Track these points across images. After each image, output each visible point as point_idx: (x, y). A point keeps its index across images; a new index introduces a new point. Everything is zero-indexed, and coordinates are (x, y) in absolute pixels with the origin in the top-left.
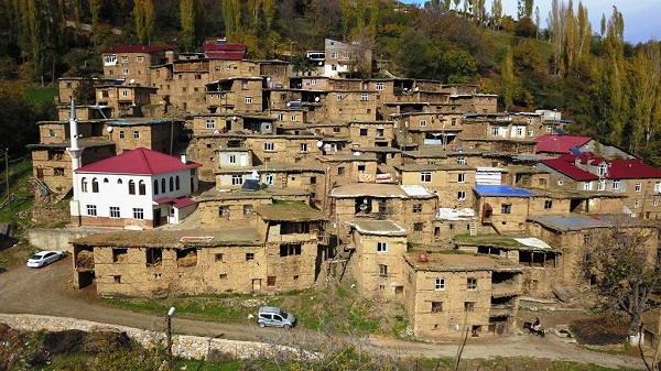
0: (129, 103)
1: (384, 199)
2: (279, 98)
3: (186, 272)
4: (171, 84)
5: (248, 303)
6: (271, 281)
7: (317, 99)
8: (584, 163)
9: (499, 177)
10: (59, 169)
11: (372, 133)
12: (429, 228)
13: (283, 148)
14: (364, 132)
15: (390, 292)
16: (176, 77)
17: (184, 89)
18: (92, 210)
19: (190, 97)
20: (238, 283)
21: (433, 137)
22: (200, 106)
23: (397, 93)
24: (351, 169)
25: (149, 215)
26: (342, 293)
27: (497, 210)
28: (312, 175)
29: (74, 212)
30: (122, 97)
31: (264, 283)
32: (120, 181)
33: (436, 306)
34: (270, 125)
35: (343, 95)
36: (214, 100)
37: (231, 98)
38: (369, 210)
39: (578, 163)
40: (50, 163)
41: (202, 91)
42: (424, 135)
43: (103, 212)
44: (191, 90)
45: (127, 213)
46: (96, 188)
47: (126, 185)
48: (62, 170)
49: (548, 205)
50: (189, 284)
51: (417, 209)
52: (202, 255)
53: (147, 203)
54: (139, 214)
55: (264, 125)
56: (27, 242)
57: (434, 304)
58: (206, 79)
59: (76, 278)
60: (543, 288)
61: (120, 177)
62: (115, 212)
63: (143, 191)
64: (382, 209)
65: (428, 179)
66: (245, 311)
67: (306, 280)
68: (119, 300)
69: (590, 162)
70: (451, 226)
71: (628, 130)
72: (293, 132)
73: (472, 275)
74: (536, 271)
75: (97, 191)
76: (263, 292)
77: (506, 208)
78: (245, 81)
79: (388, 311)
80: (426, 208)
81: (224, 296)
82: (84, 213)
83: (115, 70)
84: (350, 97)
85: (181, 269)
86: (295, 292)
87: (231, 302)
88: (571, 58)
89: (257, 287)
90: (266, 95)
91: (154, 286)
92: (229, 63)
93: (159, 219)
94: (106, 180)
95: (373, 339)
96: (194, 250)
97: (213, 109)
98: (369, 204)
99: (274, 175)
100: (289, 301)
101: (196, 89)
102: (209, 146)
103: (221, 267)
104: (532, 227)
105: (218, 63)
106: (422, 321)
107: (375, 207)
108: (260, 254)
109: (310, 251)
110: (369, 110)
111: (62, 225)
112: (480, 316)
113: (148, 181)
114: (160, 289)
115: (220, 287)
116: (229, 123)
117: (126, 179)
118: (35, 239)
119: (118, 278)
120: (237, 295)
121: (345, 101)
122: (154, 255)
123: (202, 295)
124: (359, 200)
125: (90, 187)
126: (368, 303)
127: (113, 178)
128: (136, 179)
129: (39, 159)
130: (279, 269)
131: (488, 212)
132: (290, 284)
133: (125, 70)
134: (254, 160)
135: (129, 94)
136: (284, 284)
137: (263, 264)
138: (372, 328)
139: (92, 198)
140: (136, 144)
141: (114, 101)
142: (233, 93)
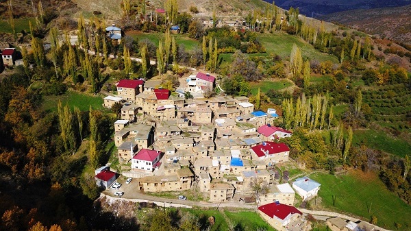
0: (132, 115)
2: (180, 114)
5: (176, 194)
6: (181, 188)
10: (125, 154)
11: (208, 135)
12: (217, 173)
13: (182, 146)
14: (206, 134)
15: (207, 191)
17: (149, 108)
18: (137, 167)
20: (174, 189)
22: (155, 114)
23: (219, 106)
24: (200, 154)
25: (151, 170)
26: (196, 191)
27: (234, 169)
28: (190, 156)
29: (132, 167)
30: (130, 113)
31: (179, 189)
32: (144, 162)
33: (215, 196)
35: (201, 113)
38: (203, 169)
39: (261, 149)
41: (155, 109)
43: (140, 168)
44: (152, 109)
45: (146, 169)
48: (127, 154)
49: (246, 168)
50: (164, 189)
51: (215, 169)
52: (166, 184)
53: (151, 167)
54: (149, 169)
55: (177, 132)
56: (122, 175)
59: (139, 188)
60: (241, 189)
62: (143, 168)
63: (150, 164)
64: (207, 169)
65: (219, 158)
66: (176, 196)
67: (189, 188)
68: (149, 193)
70: (223, 172)
73: (222, 190)
74: (239, 186)
75: (138, 163)
76: (179, 191)
77: (236, 169)
78: (170, 109)
79: (206, 195)
80: (217, 169)
82: (135, 167)
84: (203, 114)
85: (162, 187)
86: (186, 191)
87: (172, 193)
90: (176, 113)
91: (156, 190)
93: (153, 170)
94: (140, 161)
95: (201, 202)
96: (164, 183)
97: (159, 117)
99: (180, 157)
100: (185, 193)
102: (162, 143)
103: (170, 186)
106: (212, 199)
107: (205, 168)
108: (178, 183)
109: (189, 182)
110: (209, 118)
111: (129, 170)
112: (225, 198)
115: (170, 190)
116: (167, 133)
117: (146, 161)
118: (124, 174)
119: (148, 189)
120: (174, 191)
121: (201, 115)
122: (156, 184)
123: (166, 192)
124: (201, 168)
125: (136, 162)
126: (202, 193)
127: (142, 161)
128: (148, 162)
129: (120, 151)
130: (182, 186)
131: (232, 169)
132: (185, 189)
133: (126, 93)
134: (176, 151)
135: (133, 113)
136: (184, 189)
137: (179, 185)
138: (202, 199)
139: (137, 165)
140: (143, 144)
141: (127, 114)
142: (165, 113)
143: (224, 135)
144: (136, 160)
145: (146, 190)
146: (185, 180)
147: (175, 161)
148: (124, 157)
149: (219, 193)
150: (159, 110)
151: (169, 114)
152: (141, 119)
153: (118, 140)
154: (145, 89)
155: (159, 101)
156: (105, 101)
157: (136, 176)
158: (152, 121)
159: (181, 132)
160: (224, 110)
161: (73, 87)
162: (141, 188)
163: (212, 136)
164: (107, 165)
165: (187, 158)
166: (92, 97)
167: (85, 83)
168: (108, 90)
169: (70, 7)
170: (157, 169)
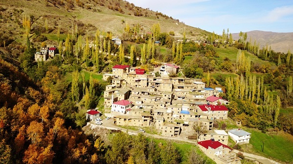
2: (150, 84)
5: (138, 128)
6: (142, 125)
7: (159, 85)
11: (167, 96)
12: (170, 118)
13: (148, 100)
14: (165, 96)
15: (160, 128)
17: (130, 80)
18: (115, 110)
20: (137, 125)
23: (179, 82)
24: (159, 106)
25: (124, 112)
26: (153, 128)
27: (182, 116)
28: (152, 106)
33: (166, 131)
35: (164, 84)
36: (136, 84)
38: (160, 114)
43: (117, 111)
44: (132, 81)
45: (121, 112)
47: (120, 107)
48: (109, 102)
49: (191, 116)
50: (130, 124)
51: (168, 115)
52: (132, 120)
53: (124, 110)
55: (146, 93)
56: (104, 115)
58: (135, 79)
60: (187, 130)
62: (119, 111)
64: (162, 114)
65: (172, 109)
67: (148, 125)
68: (120, 126)
70: (174, 118)
73: (171, 127)
74: (186, 127)
77: (184, 116)
78: (143, 80)
79: (159, 131)
80: (170, 115)
82: (113, 111)
85: (129, 122)
87: (136, 128)
89: (140, 126)
90: (148, 83)
91: (125, 124)
92: (140, 75)
94: (117, 106)
95: (155, 135)
97: (136, 86)
99: (145, 106)
100: (145, 128)
102: (134, 98)
103: (135, 122)
106: (164, 133)
109: (148, 121)
111: (110, 112)
112: (173, 133)
113: (124, 107)
118: (106, 115)
119: (120, 123)
121: (165, 86)
122: (125, 120)
123: (132, 126)
124: (158, 113)
126: (157, 130)
127: (119, 105)
128: (122, 106)
129: (106, 100)
130: (143, 123)
132: (145, 126)
133: (118, 72)
134: (142, 102)
135: (119, 82)
137: (141, 122)
138: (156, 134)
139: (115, 108)
140: (122, 97)
141: (116, 83)
142: (140, 83)
143: (179, 97)
144: (115, 105)
145: (118, 123)
147: (141, 108)
148: (108, 104)
149: (169, 129)
150: (136, 81)
151: (143, 84)
152: (124, 87)
153: (106, 94)
154: (130, 70)
155: (137, 75)
156: (104, 76)
158: (131, 88)
159: (149, 94)
160: (182, 84)
161: (85, 69)
162: (115, 122)
163: (170, 97)
164: (96, 109)
165: (150, 108)
166: (96, 75)
167: (94, 67)
168: (107, 71)
169: (94, 30)
170: (128, 113)
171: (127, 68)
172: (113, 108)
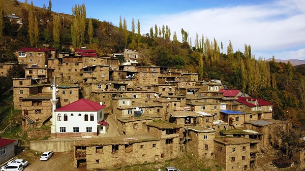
0: (44, 76)
1: (195, 118)
2: (117, 74)
3: (128, 155)
4: (61, 67)
5: (157, 166)
6: (162, 156)
7: (133, 75)
8: (250, 100)
9: (225, 107)
10: (37, 110)
11: (167, 90)
13: (140, 97)
14: (164, 89)
15: (209, 156)
16: (64, 64)
17: (69, 70)
18: (63, 129)
19: (73, 74)
20: (149, 158)
21: (190, 91)
22: (78, 78)
23: (162, 72)
24: (172, 105)
25: (95, 130)
26: (191, 158)
27: (235, 120)
28: (158, 108)
29: (53, 131)
30: (40, 73)
31: (160, 157)
32: (80, 115)
33: (233, 159)
34: (124, 86)
35: (145, 73)
36: (86, 75)
37: (95, 74)
38: (190, 122)
39: (247, 100)
40: (32, 107)
41: (79, 71)
42: (187, 90)
43: (69, 130)
44: (73, 71)
45: (83, 130)
46: (66, 118)
47: (83, 117)
48: (40, 110)
49: (251, 117)
50: (130, 161)
51: (207, 121)
52: (135, 146)
53: (94, 125)
54: (89, 130)
55: (122, 87)
56: (29, 148)
57: (232, 158)
58: (82, 66)
59: (76, 163)
61: (80, 113)
62: (76, 130)
63: (92, 119)
64: (195, 121)
65: (204, 109)
67: (175, 154)
69: (252, 100)
70: (219, 127)
71: (247, 87)
72: (132, 90)
73: (244, 145)
75: (67, 120)
76: (160, 161)
77: (237, 119)
78: (101, 67)
79: (211, 164)
80: (210, 120)
81: (144, 165)
82: (58, 131)
83: (25, 60)
84: (148, 74)
85: (127, 154)
86: (172, 160)
88: (212, 58)
89: (157, 159)
90: (111, 73)
91: (114, 163)
92: (92, 58)
93: (98, 132)
94: (72, 115)
96: (131, 144)
97: (86, 80)
98: (190, 120)
99: (144, 109)
101: (76, 70)
102: (104, 97)
103: (143, 151)
104: (247, 126)
105: (87, 58)
106: (228, 166)
107: (192, 120)
108: (158, 144)
110: (155, 80)
111: (46, 138)
112: (247, 162)
113: (95, 114)
114: (118, 164)
115: (142, 160)
116: (107, 86)
117: (83, 114)
118: (34, 147)
119: (98, 161)
120: (149, 163)
121: (146, 76)
122: (115, 148)
123: (135, 165)
124: (186, 118)
125: (62, 118)
127: (76, 114)
128: (89, 114)
129: (26, 105)
130: (165, 150)
131: (231, 120)
133: (31, 60)
135: (44, 74)
136: (168, 157)
137: (159, 148)
139: (63, 123)
140: (71, 98)
142: (96, 72)
144: (62, 114)
145: (91, 165)
146: (169, 136)
147: (137, 114)
148: (34, 117)
150: (86, 69)
151: (101, 75)
155: (84, 59)
157: (62, 148)
165: (154, 112)
171: (53, 53)
172: (57, 124)
